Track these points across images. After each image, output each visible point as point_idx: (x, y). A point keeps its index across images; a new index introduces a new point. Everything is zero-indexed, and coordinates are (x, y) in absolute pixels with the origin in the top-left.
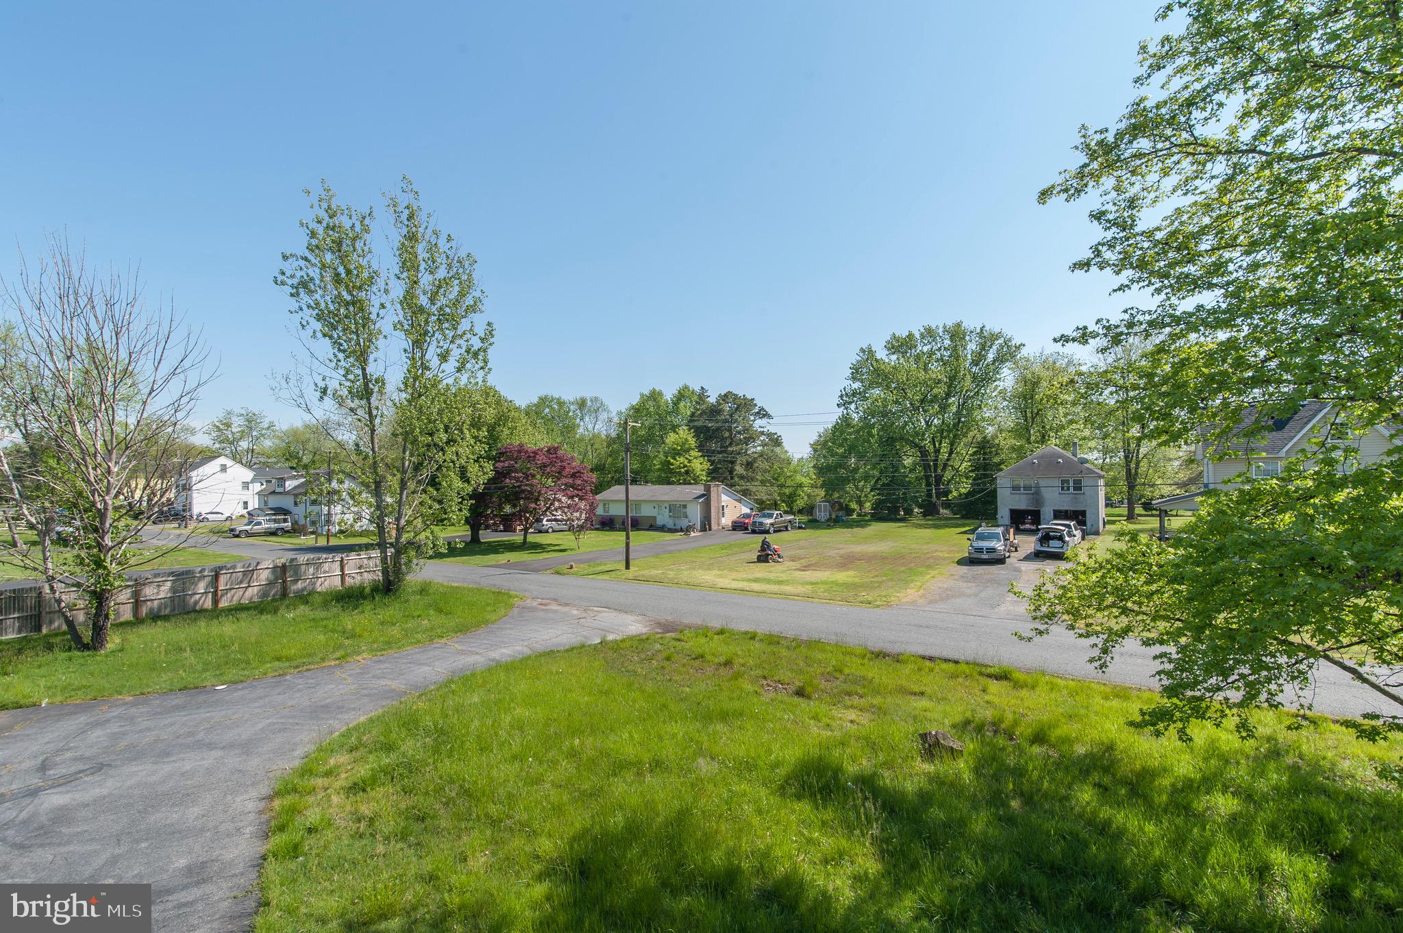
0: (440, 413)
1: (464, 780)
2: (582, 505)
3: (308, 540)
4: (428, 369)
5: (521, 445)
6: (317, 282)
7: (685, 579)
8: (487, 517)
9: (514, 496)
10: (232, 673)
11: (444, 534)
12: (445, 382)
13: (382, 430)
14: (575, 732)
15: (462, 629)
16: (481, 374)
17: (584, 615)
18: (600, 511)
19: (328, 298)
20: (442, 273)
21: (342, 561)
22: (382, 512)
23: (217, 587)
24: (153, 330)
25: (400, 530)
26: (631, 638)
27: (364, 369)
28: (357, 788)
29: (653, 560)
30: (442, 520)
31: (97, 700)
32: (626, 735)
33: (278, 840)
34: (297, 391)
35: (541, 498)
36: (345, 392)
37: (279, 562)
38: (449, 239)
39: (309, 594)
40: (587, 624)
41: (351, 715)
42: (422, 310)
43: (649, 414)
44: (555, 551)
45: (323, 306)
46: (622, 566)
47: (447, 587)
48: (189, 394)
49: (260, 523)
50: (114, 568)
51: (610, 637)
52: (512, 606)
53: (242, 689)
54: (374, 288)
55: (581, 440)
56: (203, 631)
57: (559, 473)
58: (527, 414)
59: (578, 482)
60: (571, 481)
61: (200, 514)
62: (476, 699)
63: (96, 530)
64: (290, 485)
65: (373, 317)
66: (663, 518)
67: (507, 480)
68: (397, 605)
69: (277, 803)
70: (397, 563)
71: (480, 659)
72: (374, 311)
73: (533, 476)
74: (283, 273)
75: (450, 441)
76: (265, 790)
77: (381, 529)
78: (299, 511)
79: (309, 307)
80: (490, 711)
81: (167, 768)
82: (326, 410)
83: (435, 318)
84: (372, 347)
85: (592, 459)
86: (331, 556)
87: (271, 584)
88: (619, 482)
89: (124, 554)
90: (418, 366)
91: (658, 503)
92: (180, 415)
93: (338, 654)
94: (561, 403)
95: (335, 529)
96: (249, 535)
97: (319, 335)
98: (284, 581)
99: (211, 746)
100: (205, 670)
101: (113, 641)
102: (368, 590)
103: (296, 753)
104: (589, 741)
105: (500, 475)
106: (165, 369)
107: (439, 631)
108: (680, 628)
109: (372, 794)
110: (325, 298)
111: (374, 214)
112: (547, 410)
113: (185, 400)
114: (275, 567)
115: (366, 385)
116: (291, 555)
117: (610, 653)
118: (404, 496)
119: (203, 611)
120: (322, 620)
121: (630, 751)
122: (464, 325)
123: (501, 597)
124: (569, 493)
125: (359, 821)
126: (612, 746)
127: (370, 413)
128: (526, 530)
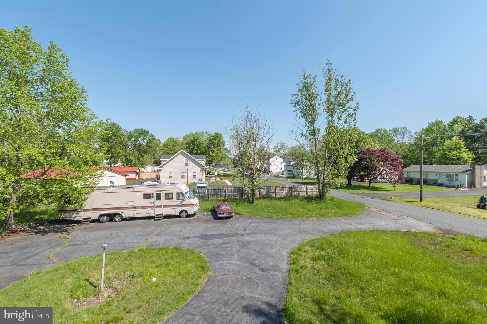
0: (338, 138)
1: (349, 269)
2: (397, 172)
3: (296, 180)
4: (334, 123)
5: (368, 149)
6: (301, 101)
7: (458, 210)
8: (354, 176)
9: (365, 168)
10: (280, 216)
11: (339, 181)
12: (339, 128)
13: (319, 146)
14: (396, 266)
15: (346, 215)
16: (353, 123)
17: (398, 218)
18: (405, 175)
19: (304, 105)
20: (340, 89)
21: (307, 187)
22: (318, 172)
23: (276, 191)
24: (263, 123)
25: (324, 179)
26: (425, 233)
27: (313, 126)
28: (313, 259)
29: (436, 199)
30: (338, 176)
31: (253, 216)
32: (423, 275)
33: (292, 267)
34: (295, 135)
35: (377, 169)
36: (308, 134)
37: (291, 186)
38: (342, 76)
39: (298, 196)
40: (400, 222)
41: (311, 236)
42: (332, 103)
43: (433, 132)
44: (383, 190)
45: (302, 108)
46: (418, 200)
47: (340, 199)
48: (270, 138)
49: (285, 174)
50: (255, 184)
51: (413, 230)
52: (365, 210)
53: (283, 221)
54: (317, 100)
55: (396, 145)
56: (273, 203)
57: (385, 159)
58: (371, 136)
59: (395, 163)
60: (391, 163)
61: (271, 171)
62: (352, 241)
63: (252, 174)
64: (292, 163)
65: (316, 109)
66: (442, 180)
67: (363, 162)
68: (324, 203)
69: (292, 256)
70: (323, 189)
71: (353, 227)
72: (317, 107)
73: (374, 161)
74: (292, 100)
75: (342, 148)
76: (289, 251)
77: (318, 177)
78: (295, 171)
79: (298, 109)
80: (358, 247)
81: (267, 237)
82: (302, 140)
83: (337, 105)
84: (316, 118)
85: (401, 153)
86: (303, 185)
87: (288, 192)
88: (415, 163)
89: (257, 181)
90: (331, 123)
91: (439, 173)
92: (268, 144)
93: (306, 216)
94: (385, 131)
95: (304, 177)
96: (282, 177)
97: (301, 117)
98: (291, 192)
99: (276, 234)
100: (274, 214)
101: (256, 202)
102: (314, 197)
103: (296, 243)
104: (403, 271)
105: (360, 160)
106: (265, 132)
107: (338, 214)
108: (455, 233)
109: (318, 262)
110: (302, 106)
111: (317, 75)
112: (379, 134)
113: (269, 140)
114: (289, 187)
115: (314, 131)
116: (292, 184)
117: (413, 237)
118: (326, 167)
119: (273, 197)
120: (302, 204)
121: (426, 283)
122: (347, 106)
123: (360, 206)
124: (390, 168)
125: (315, 270)
126: (415, 277)
127: (315, 141)
128: (370, 181)
